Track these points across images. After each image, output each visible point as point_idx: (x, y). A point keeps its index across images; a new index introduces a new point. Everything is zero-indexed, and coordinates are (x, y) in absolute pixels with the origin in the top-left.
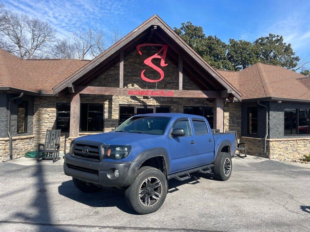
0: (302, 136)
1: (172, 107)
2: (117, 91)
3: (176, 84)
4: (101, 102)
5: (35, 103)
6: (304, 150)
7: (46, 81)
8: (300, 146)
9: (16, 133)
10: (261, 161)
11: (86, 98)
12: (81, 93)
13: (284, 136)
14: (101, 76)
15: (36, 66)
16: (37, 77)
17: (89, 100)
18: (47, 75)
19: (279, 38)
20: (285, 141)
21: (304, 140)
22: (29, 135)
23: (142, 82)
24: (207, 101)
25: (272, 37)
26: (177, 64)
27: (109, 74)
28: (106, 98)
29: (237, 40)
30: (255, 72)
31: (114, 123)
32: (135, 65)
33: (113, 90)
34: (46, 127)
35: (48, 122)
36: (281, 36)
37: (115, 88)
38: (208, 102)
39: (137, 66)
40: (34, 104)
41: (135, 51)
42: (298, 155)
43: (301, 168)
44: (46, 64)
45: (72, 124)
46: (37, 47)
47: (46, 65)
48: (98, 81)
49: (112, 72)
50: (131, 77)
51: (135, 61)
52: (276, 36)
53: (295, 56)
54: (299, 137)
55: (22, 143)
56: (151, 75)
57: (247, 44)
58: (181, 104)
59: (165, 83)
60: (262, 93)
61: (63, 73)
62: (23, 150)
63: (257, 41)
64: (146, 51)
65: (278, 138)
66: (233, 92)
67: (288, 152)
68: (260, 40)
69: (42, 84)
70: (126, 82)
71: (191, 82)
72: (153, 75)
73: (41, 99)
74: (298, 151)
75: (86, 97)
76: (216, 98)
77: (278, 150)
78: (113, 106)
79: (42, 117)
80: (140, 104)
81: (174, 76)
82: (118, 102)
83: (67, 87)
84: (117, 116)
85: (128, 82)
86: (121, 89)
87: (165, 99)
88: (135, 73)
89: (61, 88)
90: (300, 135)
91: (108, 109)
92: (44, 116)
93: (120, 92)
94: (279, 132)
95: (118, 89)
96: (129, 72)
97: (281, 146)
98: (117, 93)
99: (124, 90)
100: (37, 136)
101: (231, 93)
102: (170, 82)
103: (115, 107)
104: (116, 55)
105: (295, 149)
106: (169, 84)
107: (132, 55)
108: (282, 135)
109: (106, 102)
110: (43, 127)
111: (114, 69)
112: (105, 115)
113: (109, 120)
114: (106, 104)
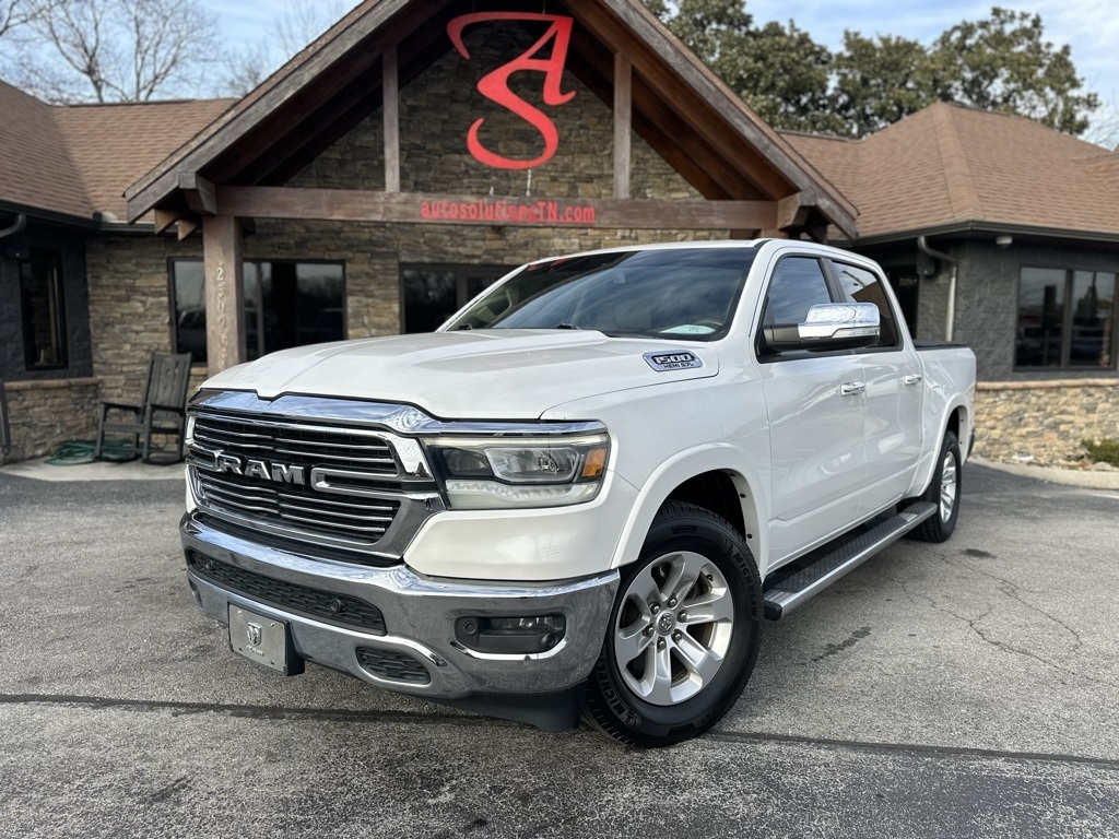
0: (1081, 374)
2: (375, 203)
5: (90, 259)
6: (1082, 425)
8: (1073, 408)
9: (22, 368)
11: (276, 240)
12: (240, 211)
13: (1014, 371)
14: (325, 154)
16: (99, 165)
17: (288, 248)
19: (1028, 24)
20: (1014, 390)
21: (1090, 386)
22: (79, 376)
25: (1002, 22)
27: (357, 144)
32: (456, 108)
34: (138, 347)
35: (140, 328)
36: (1038, 16)
37: (368, 192)
40: (85, 264)
42: (1061, 443)
43: (1066, 486)
45: (213, 332)
46: (154, 81)
48: (313, 171)
49: (368, 138)
50: (440, 156)
51: (453, 92)
52: (1018, 15)
53: (1083, 91)
54: (1069, 378)
55: (49, 402)
56: (516, 145)
57: (909, 48)
59: (573, 180)
60: (938, 207)
62: (58, 431)
63: (945, 39)
65: (991, 380)
66: (824, 204)
67: (1024, 431)
68: (957, 34)
74: (1062, 427)
75: (275, 234)
76: (761, 230)
77: (989, 424)
78: (378, 270)
79: (118, 310)
80: (476, 261)
81: (605, 149)
82: (396, 254)
83: (178, 187)
84: (396, 307)
85: (431, 174)
86: (391, 195)
87: (572, 244)
88: (456, 140)
89: (155, 194)
90: (1072, 370)
91: (359, 281)
92: (125, 308)
93: (388, 210)
94: (993, 357)
95: (379, 197)
96: (433, 137)
97: (998, 410)
98: (378, 213)
99: (405, 202)
100: (110, 380)
101: (813, 204)
102: (590, 172)
103: (385, 274)
104: (367, 60)
105: (1051, 419)
106: (587, 182)
107: (440, 69)
108: (1004, 368)
109: (350, 255)
110: (127, 347)
111: (375, 122)
112: (349, 301)
113: (363, 323)
114: (350, 260)
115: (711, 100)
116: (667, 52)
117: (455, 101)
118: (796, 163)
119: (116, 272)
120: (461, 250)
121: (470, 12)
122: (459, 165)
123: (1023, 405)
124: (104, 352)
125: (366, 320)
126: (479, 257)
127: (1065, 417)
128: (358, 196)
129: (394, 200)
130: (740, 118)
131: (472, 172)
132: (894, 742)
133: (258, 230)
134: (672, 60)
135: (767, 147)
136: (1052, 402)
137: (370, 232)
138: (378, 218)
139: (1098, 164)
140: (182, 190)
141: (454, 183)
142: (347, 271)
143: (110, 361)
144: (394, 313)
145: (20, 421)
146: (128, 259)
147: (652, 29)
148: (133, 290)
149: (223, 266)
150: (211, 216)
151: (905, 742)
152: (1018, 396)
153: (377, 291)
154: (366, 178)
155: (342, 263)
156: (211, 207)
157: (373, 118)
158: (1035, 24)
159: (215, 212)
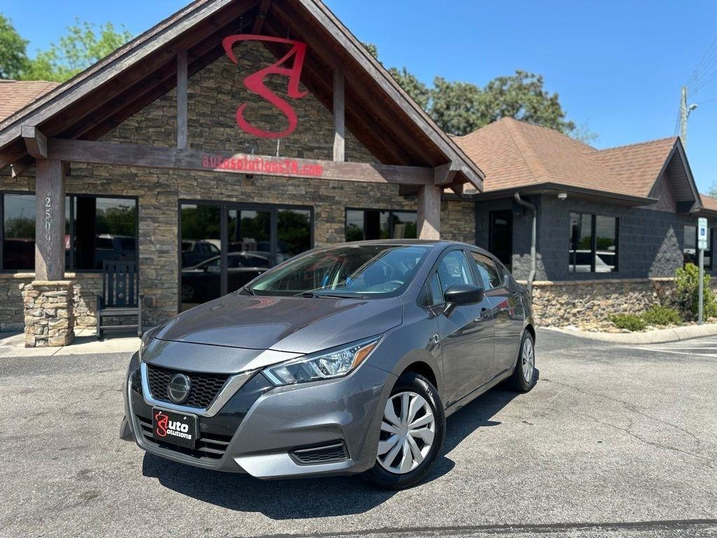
1: (317, 210)
2: (170, 156)
3: (326, 152)
6: (604, 307)
11: (87, 180)
12: (65, 158)
14: (126, 122)
17: (95, 186)
19: (535, 80)
20: (569, 286)
23: (241, 143)
24: (400, 195)
25: (522, 79)
26: (328, 101)
27: (150, 116)
28: (141, 181)
29: (449, 80)
31: (165, 248)
32: (220, 96)
33: (159, 155)
36: (540, 76)
38: (401, 199)
39: (224, 100)
41: (220, 58)
42: (593, 318)
45: (40, 245)
49: (156, 113)
50: (209, 128)
51: (219, 87)
52: (530, 75)
53: (566, 120)
54: (596, 279)
57: (473, 90)
58: (339, 203)
59: (301, 149)
60: (525, 175)
63: (491, 85)
64: (249, 61)
66: (465, 170)
67: (575, 311)
68: (497, 83)
70: (197, 139)
71: (363, 149)
72: (269, 126)
74: (594, 308)
75: (85, 176)
76: (424, 185)
78: (162, 203)
80: (234, 200)
81: (321, 130)
82: (176, 193)
83: (21, 136)
84: (175, 229)
85: (202, 140)
86: (181, 150)
87: (301, 190)
88: (220, 118)
91: (148, 211)
93: (179, 161)
95: (173, 152)
96: (204, 115)
98: (171, 163)
99: (192, 156)
101: (459, 170)
102: (311, 145)
103: (167, 206)
104: (166, 57)
105: (588, 304)
106: (310, 151)
107: (210, 71)
108: (563, 272)
109: (142, 192)
111: (163, 103)
112: (140, 226)
113: (150, 240)
114: (142, 196)
115: (398, 102)
117: (221, 92)
118: (448, 144)
120: (223, 191)
121: (239, 33)
122: (223, 135)
123: (574, 295)
125: (153, 238)
126: (237, 197)
127: (595, 302)
129: (183, 154)
131: (232, 140)
132: (648, 520)
133: (73, 173)
134: (374, 74)
135: (431, 133)
137: (158, 177)
138: (172, 166)
140: (23, 138)
141: (219, 146)
142: (140, 204)
144: (174, 234)
147: (360, 54)
149: (50, 197)
150: (43, 159)
151: (654, 519)
152: (572, 289)
153: (162, 218)
154: (156, 140)
155: (136, 198)
156: (43, 153)
157: (162, 100)
158: (539, 81)
159: (46, 157)
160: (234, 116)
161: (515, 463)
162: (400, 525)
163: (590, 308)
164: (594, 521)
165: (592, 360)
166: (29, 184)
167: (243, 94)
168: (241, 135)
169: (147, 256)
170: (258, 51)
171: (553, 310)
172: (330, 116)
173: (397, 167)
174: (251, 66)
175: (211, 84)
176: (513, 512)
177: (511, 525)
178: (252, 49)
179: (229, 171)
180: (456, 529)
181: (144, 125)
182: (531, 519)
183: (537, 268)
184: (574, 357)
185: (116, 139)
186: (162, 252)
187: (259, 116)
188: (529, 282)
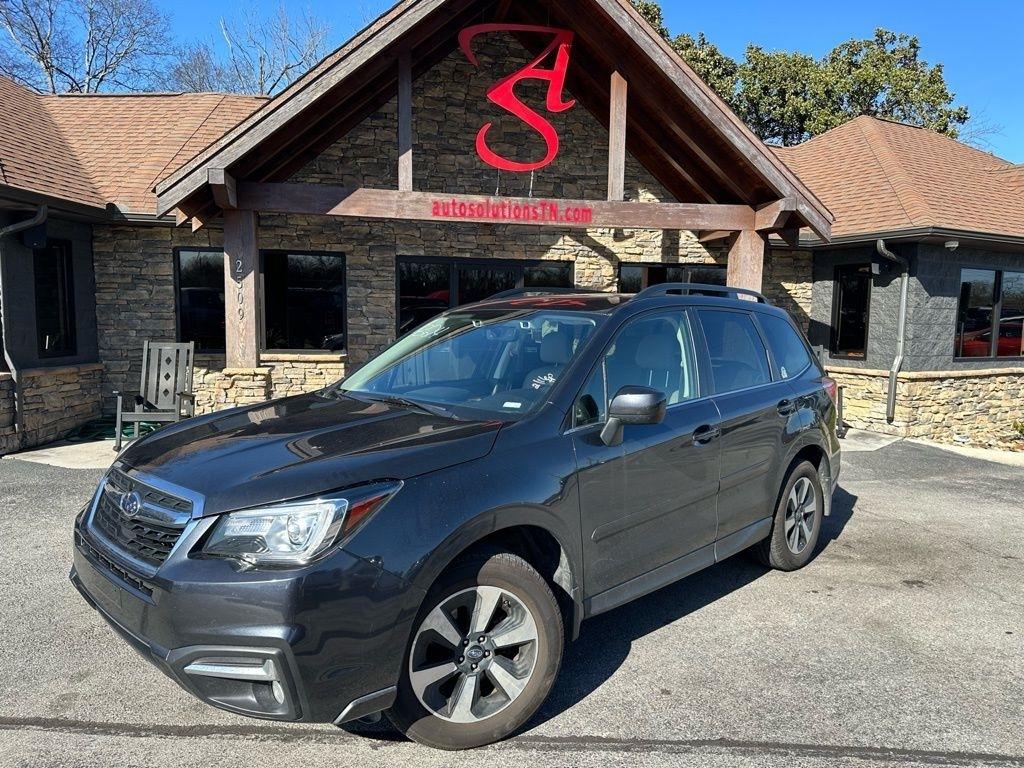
0: (1008, 362)
1: (580, 267)
2: (389, 202)
3: (594, 183)
4: (331, 248)
5: (97, 247)
6: (1007, 409)
7: (132, 170)
8: (1000, 394)
9: (36, 353)
10: (879, 446)
11: (279, 232)
12: (260, 207)
13: (954, 361)
14: (327, 151)
15: (95, 116)
16: (100, 156)
17: (290, 239)
18: (133, 147)
19: (906, 44)
20: (955, 378)
21: (1014, 374)
22: (86, 363)
23: (477, 176)
25: (885, 42)
27: (357, 142)
28: (349, 231)
30: (856, 147)
31: (380, 322)
32: (450, 110)
33: (375, 200)
35: (146, 315)
36: (915, 38)
37: (382, 191)
39: (455, 116)
40: (92, 252)
41: (450, 56)
42: (990, 425)
44: (130, 109)
45: (231, 322)
47: (130, 115)
48: (316, 167)
49: (368, 138)
50: (436, 156)
51: (449, 96)
52: (897, 36)
53: (954, 107)
54: (997, 367)
56: (506, 147)
58: (611, 256)
59: (558, 181)
60: (893, 212)
61: (194, 140)
64: (490, 57)
65: (936, 370)
66: (804, 209)
67: (960, 415)
69: (118, 179)
72: (515, 149)
73: (115, 233)
74: (992, 411)
75: (278, 227)
76: (740, 231)
77: (934, 409)
78: (376, 262)
79: (125, 297)
80: (468, 255)
81: (587, 152)
82: (394, 248)
83: (207, 182)
84: (393, 297)
85: (427, 173)
86: (404, 194)
88: (450, 141)
89: (184, 189)
90: (1000, 360)
91: (358, 272)
92: (131, 295)
93: (401, 208)
94: (937, 348)
95: (393, 195)
96: (429, 137)
97: (941, 396)
98: (391, 211)
99: (418, 201)
100: (115, 366)
101: (794, 209)
102: (573, 174)
103: (382, 265)
105: (983, 404)
106: (571, 183)
107: (437, 74)
108: (946, 358)
110: (133, 333)
111: (375, 122)
112: (348, 291)
113: (362, 311)
114: (351, 253)
115: (706, 112)
116: (667, 67)
117: (451, 104)
118: (780, 172)
119: (123, 261)
120: (454, 244)
122: (454, 165)
123: (961, 392)
124: (109, 337)
125: (364, 308)
126: (471, 251)
127: (994, 402)
128: (373, 194)
129: (407, 199)
130: (732, 130)
134: (673, 74)
135: (755, 157)
136: (984, 387)
137: (370, 227)
138: (392, 215)
139: (1009, 175)
140: (211, 186)
141: (449, 181)
142: (347, 263)
143: (117, 347)
144: (390, 303)
145: (33, 407)
146: (136, 249)
147: (655, 46)
148: (140, 278)
149: (243, 259)
150: (232, 210)
152: (958, 383)
153: (375, 282)
154: (366, 175)
155: (342, 255)
156: (233, 202)
157: (373, 118)
158: (913, 46)
159: (236, 206)
160: (469, 137)
161: (886, 658)
162: (740, 737)
163: (985, 411)
164: (1007, 752)
165: (988, 496)
166: (209, 237)
167: (481, 106)
168: (478, 164)
169: (358, 333)
170: (501, 41)
171: (926, 415)
172: (601, 131)
173: (700, 206)
174: (492, 64)
175: (437, 92)
176: (893, 732)
177: (891, 750)
178: (493, 40)
179: (467, 220)
180: (816, 750)
181: (350, 154)
182: (917, 742)
183: (905, 352)
184: (959, 489)
185: (316, 175)
186: (377, 327)
187: (502, 135)
188: (892, 372)
